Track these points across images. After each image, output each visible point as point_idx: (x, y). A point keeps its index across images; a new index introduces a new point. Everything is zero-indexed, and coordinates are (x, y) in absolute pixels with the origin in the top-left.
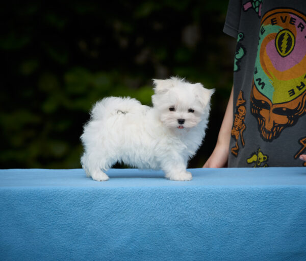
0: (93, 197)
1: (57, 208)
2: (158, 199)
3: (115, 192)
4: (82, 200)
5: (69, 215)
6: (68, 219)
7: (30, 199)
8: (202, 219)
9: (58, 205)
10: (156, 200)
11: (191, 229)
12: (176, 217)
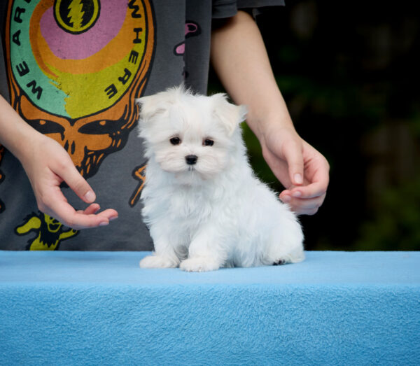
0: (129, 303)
1: (66, 321)
2: (243, 306)
3: (168, 294)
4: (111, 307)
5: (86, 333)
6: (84, 341)
7: (18, 304)
8: (321, 343)
9: (67, 316)
10: (240, 308)
11: (301, 360)
12: (275, 338)
